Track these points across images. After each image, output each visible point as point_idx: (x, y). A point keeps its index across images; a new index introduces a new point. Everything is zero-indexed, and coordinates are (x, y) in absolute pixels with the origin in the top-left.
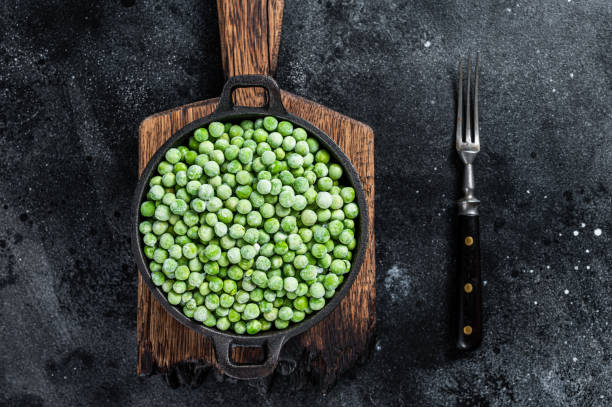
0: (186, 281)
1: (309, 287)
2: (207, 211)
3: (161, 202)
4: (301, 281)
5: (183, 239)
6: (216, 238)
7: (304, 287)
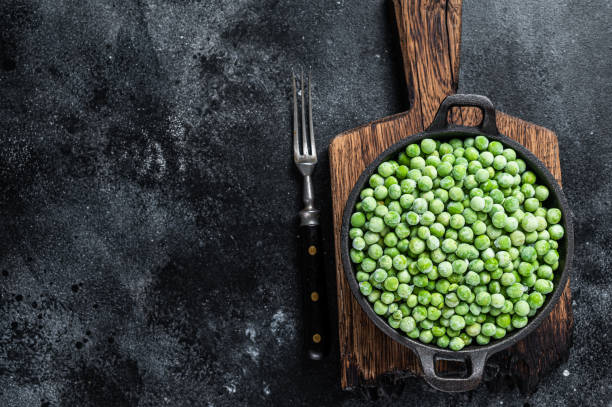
0: (395, 292)
1: (514, 304)
2: (419, 225)
3: (374, 214)
4: (507, 298)
5: (394, 251)
6: (428, 251)
7: (510, 304)
